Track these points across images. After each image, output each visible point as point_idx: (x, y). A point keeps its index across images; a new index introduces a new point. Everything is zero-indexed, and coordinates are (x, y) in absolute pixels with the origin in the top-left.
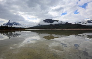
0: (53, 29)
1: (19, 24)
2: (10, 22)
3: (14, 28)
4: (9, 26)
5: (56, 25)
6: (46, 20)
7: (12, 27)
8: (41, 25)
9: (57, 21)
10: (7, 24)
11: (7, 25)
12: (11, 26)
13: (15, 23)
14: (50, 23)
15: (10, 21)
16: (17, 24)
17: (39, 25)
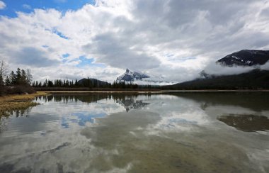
1: (147, 77)
2: (129, 74)
3: (136, 87)
4: (126, 83)
6: (233, 54)
7: (131, 84)
8: (213, 77)
10: (123, 79)
11: (123, 81)
12: (129, 82)
13: (137, 74)
14: (250, 65)
15: (128, 71)
16: (141, 77)
17: (204, 77)
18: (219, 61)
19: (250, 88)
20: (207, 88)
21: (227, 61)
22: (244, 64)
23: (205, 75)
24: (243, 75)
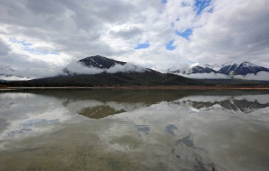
0: (111, 86)
5: (119, 74)
6: (91, 57)
9: (123, 63)
14: (102, 68)
17: (66, 74)
18: (80, 61)
19: (101, 86)
20: (69, 85)
21: (87, 62)
22: (98, 66)
23: (67, 72)
24: (97, 75)
